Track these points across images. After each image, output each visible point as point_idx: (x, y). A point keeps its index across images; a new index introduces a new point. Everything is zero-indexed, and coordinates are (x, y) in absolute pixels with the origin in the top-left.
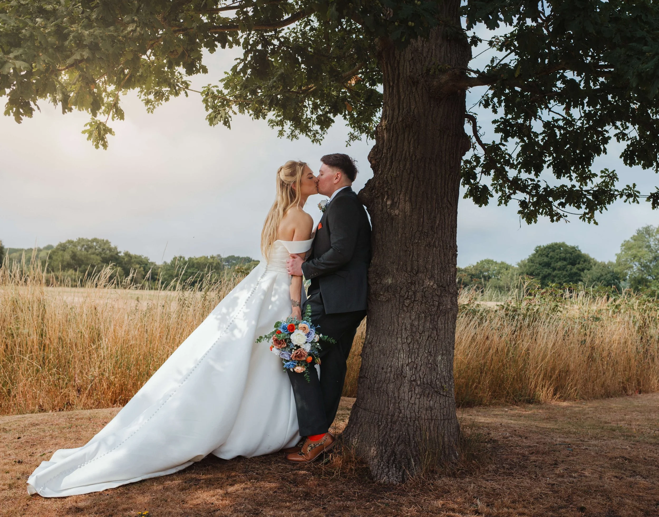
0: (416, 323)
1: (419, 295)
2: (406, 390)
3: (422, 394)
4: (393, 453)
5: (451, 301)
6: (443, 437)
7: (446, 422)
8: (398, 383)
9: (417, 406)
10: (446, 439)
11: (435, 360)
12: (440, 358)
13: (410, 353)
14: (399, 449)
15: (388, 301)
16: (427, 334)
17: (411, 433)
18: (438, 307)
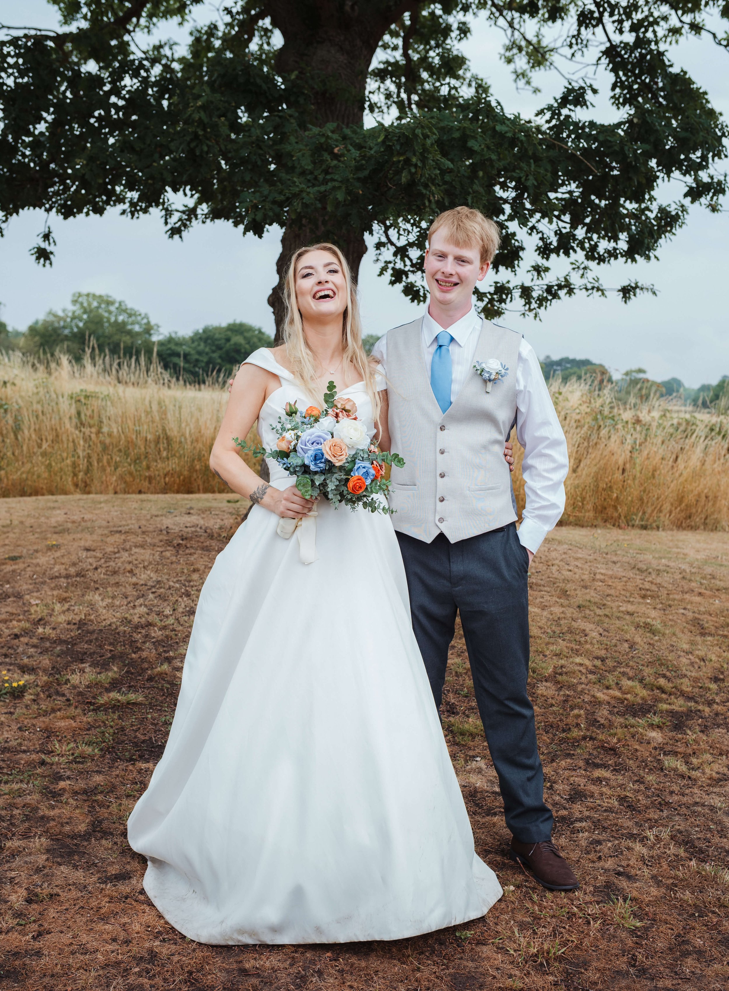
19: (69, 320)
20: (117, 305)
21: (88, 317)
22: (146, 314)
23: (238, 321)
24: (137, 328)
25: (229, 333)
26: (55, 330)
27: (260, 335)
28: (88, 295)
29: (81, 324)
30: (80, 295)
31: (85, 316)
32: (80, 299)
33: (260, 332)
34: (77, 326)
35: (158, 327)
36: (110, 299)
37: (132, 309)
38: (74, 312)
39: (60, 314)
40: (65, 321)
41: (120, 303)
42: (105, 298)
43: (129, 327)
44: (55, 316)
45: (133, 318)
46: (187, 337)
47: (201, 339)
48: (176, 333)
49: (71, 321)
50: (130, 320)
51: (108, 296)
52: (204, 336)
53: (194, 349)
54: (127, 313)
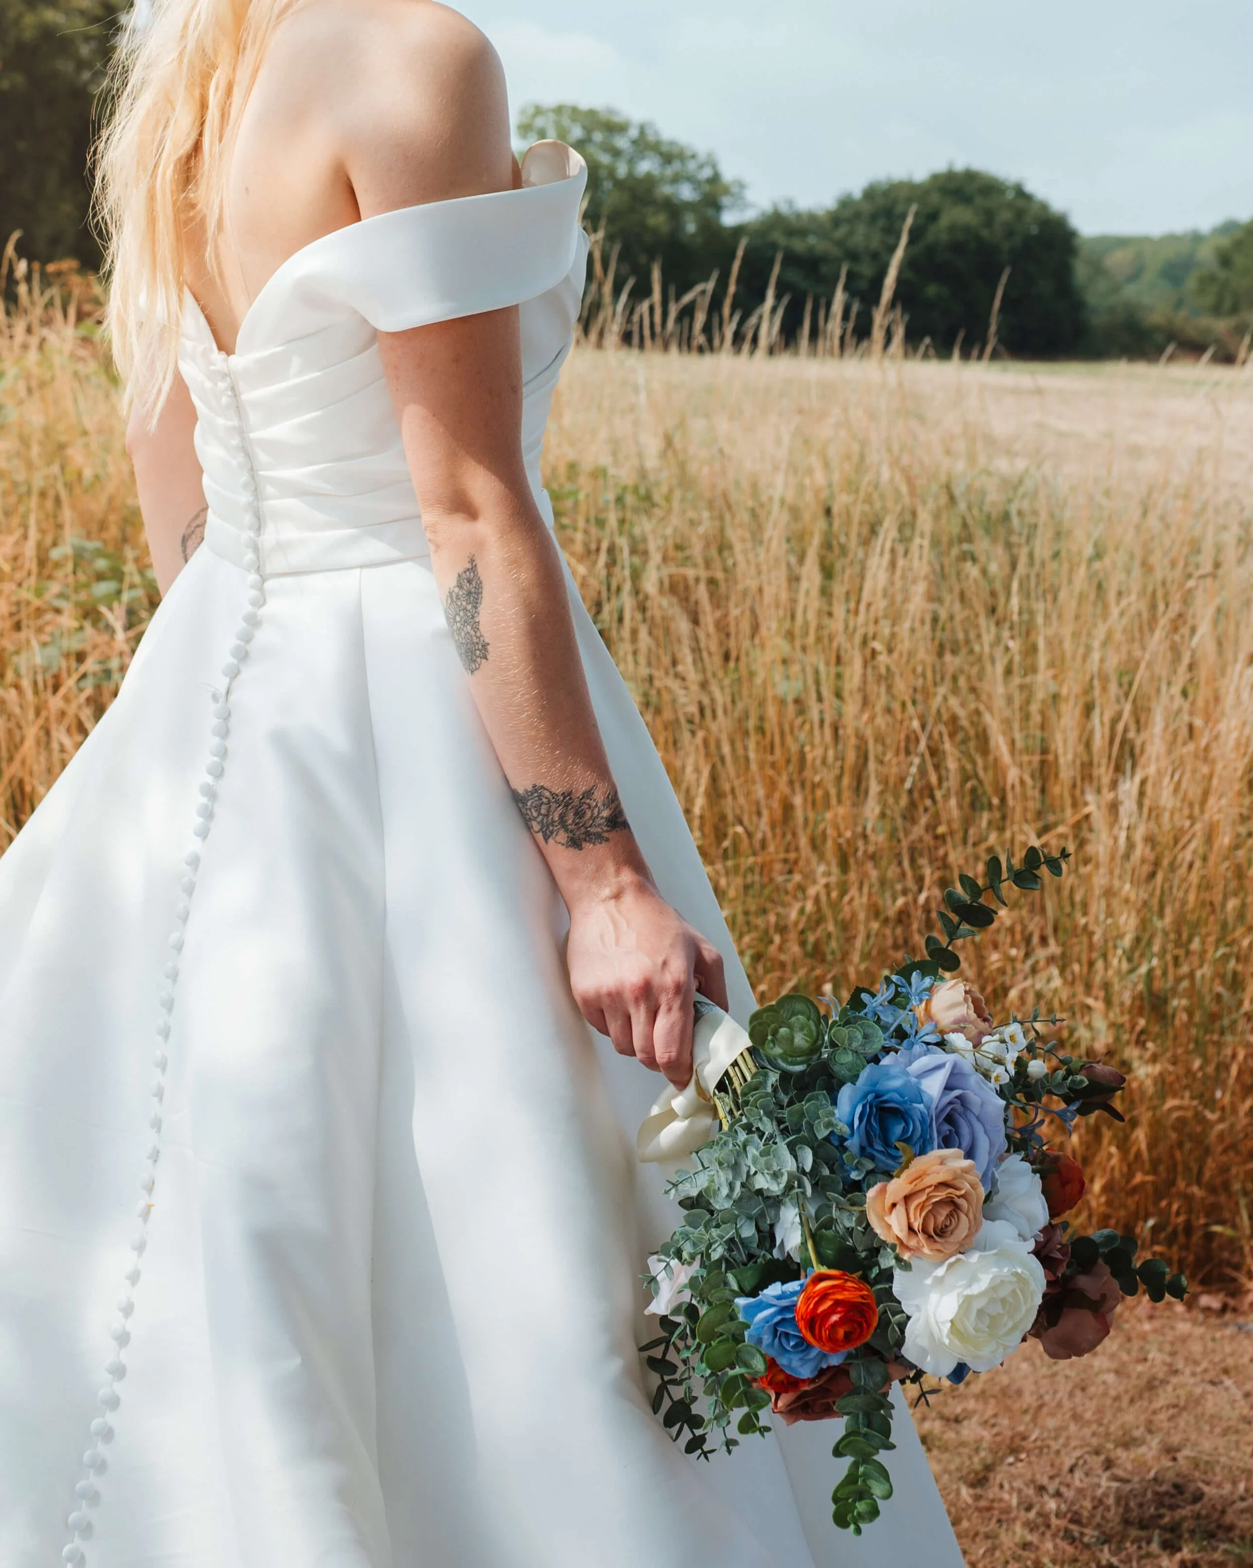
20: (633, 133)
22: (710, 156)
23: (959, 166)
24: (687, 193)
25: (935, 198)
27: (1021, 203)
28: (559, 110)
30: (539, 111)
32: (540, 122)
33: (1020, 193)
35: (742, 187)
36: (616, 119)
37: (672, 143)
41: (642, 130)
42: (604, 117)
43: (666, 190)
45: (676, 166)
46: (820, 212)
47: (857, 216)
48: (790, 203)
50: (669, 171)
51: (611, 111)
52: (867, 208)
53: (840, 243)
54: (661, 154)
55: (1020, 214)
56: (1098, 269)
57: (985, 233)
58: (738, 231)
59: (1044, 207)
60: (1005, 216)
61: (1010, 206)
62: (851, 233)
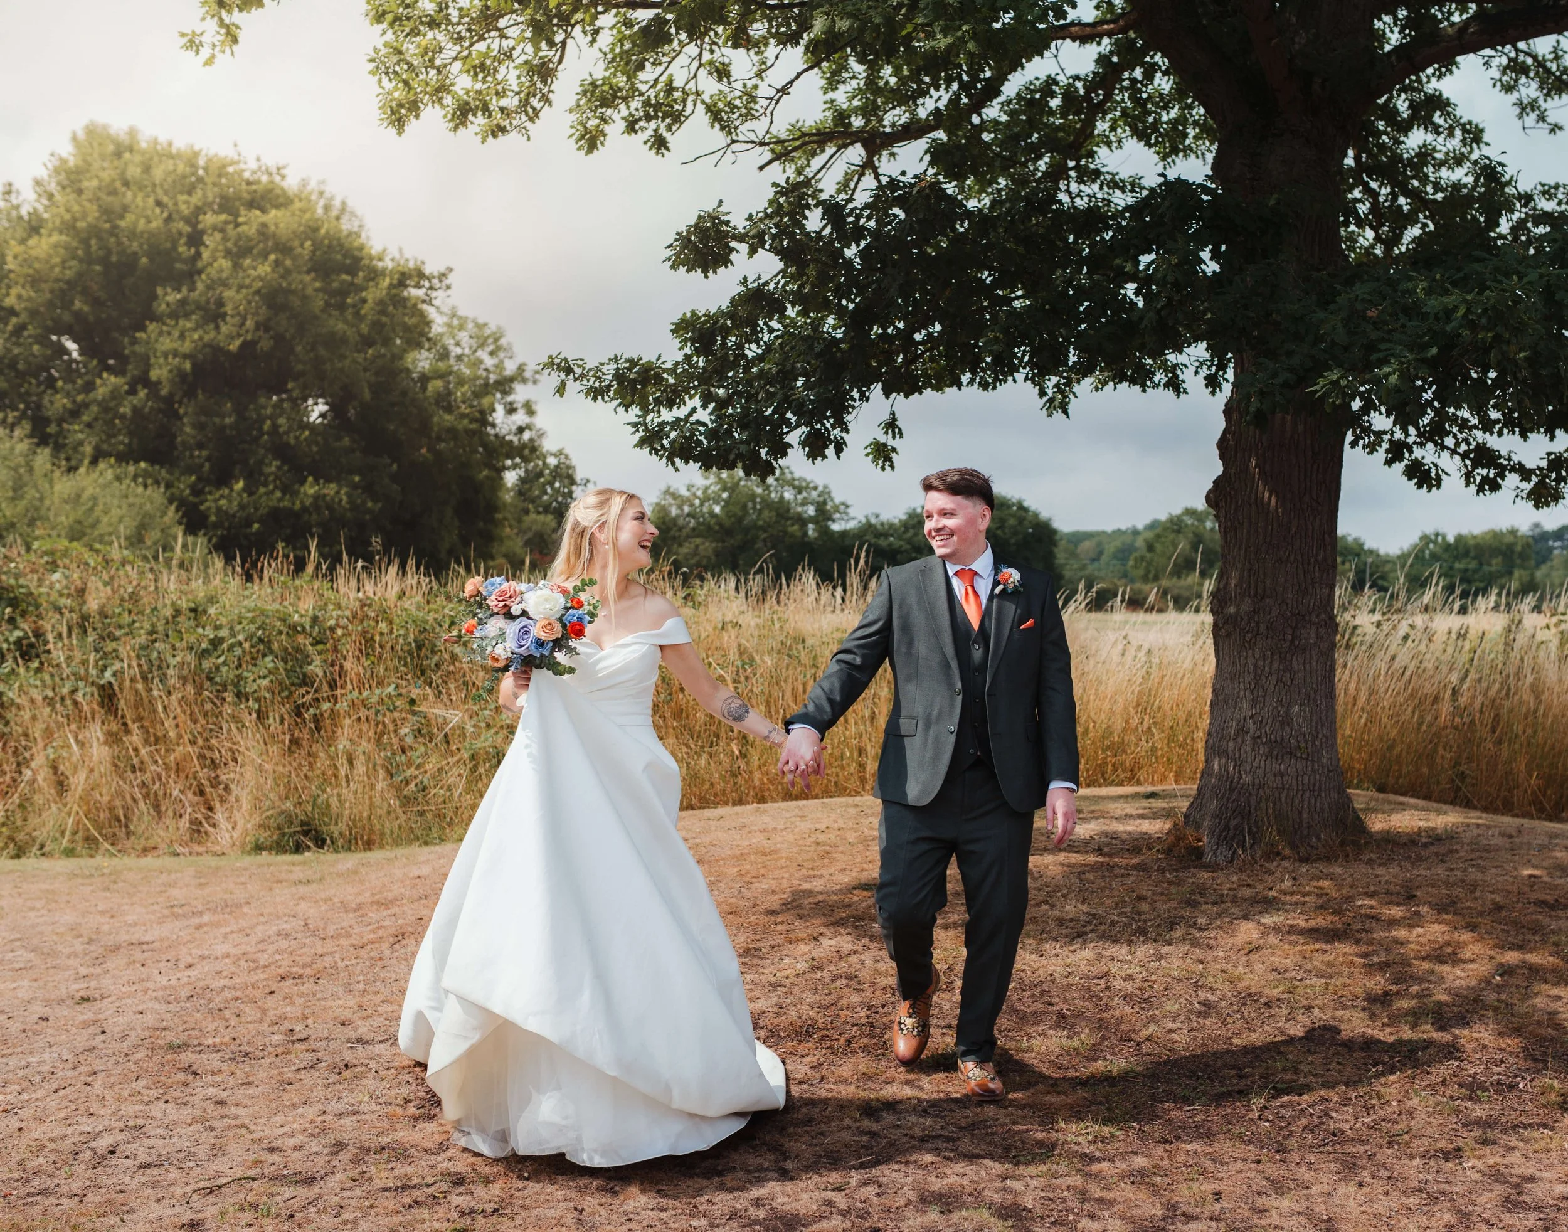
0: (1260, 663)
1: (1262, 627)
2: (1249, 749)
3: (1269, 755)
4: (1227, 827)
5: (1317, 633)
6: (1300, 813)
7: (1307, 794)
8: (1240, 740)
9: (1260, 772)
10: (1305, 815)
11: (1287, 713)
12: (1296, 709)
13: (1254, 703)
14: (1233, 823)
15: (1228, 635)
16: (1274, 677)
17: (1253, 803)
18: (1292, 642)
19: (697, 502)
20: (777, 473)
21: (730, 497)
22: (825, 487)
24: (810, 510)
26: (674, 520)
27: (1021, 513)
29: (717, 509)
31: (725, 495)
33: (1021, 507)
34: (712, 514)
35: (847, 507)
38: (707, 488)
39: (684, 492)
40: (692, 505)
41: (782, 470)
43: (799, 509)
44: (675, 496)
45: (804, 494)
46: (896, 521)
48: (877, 516)
49: (702, 505)
50: (800, 497)
53: (909, 542)
54: (794, 487)
55: (1021, 520)
56: (1073, 554)
57: (999, 532)
58: (844, 534)
59: (1036, 515)
60: (1012, 522)
61: (1014, 515)
62: (916, 535)
